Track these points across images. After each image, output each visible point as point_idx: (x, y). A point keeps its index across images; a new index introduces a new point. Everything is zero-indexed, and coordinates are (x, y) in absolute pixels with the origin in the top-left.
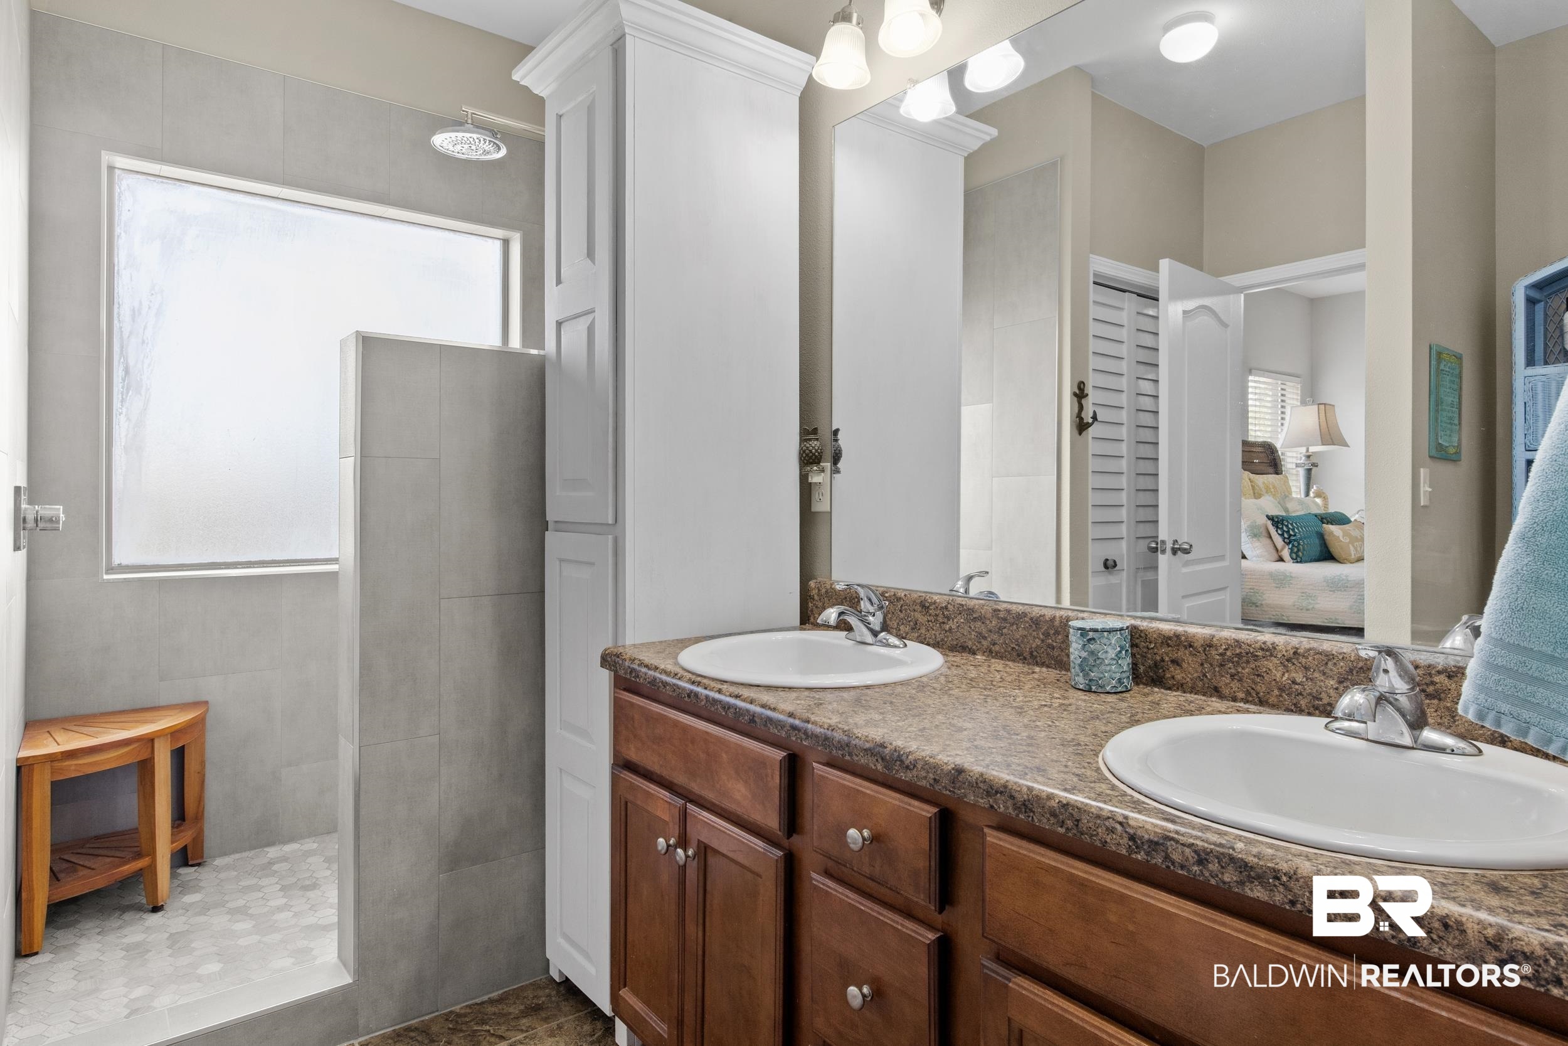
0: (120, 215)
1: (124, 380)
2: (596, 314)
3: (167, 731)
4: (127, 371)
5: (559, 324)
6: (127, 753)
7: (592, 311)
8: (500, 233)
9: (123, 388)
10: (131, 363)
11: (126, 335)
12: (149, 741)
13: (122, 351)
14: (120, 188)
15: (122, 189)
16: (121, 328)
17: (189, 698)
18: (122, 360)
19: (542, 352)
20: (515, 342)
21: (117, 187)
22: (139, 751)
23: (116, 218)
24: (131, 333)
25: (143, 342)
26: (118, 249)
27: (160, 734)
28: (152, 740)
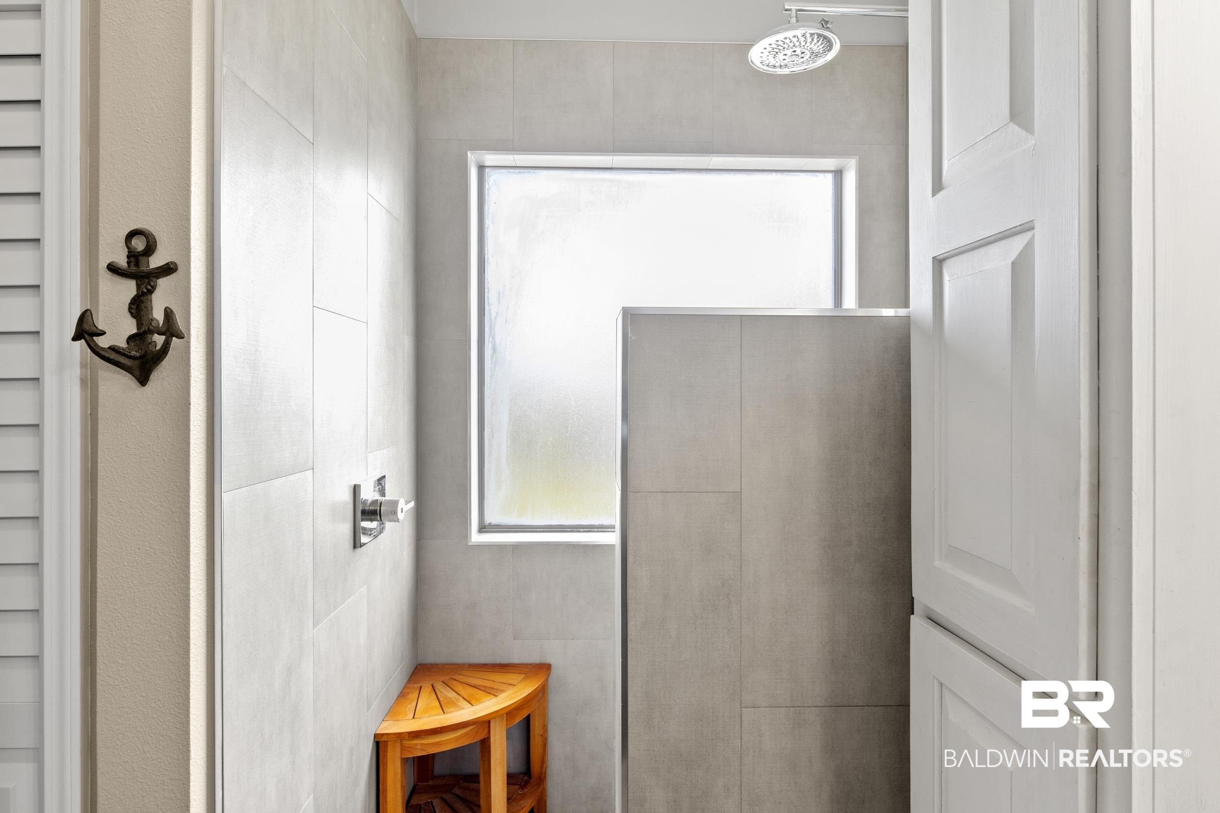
0: (489, 208)
1: (492, 357)
2: (1037, 231)
3: (503, 712)
4: (494, 349)
5: (939, 263)
6: (466, 734)
7: (1028, 227)
8: (831, 163)
9: (492, 364)
10: (497, 342)
11: (493, 318)
12: (485, 723)
13: (491, 331)
14: (488, 184)
15: (490, 184)
16: (490, 310)
17: (535, 659)
18: (491, 339)
19: (902, 312)
20: (850, 302)
21: (486, 183)
22: (477, 733)
23: (486, 212)
24: (497, 314)
25: (506, 321)
26: (487, 239)
27: (496, 714)
28: (489, 722)
